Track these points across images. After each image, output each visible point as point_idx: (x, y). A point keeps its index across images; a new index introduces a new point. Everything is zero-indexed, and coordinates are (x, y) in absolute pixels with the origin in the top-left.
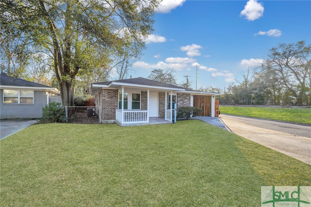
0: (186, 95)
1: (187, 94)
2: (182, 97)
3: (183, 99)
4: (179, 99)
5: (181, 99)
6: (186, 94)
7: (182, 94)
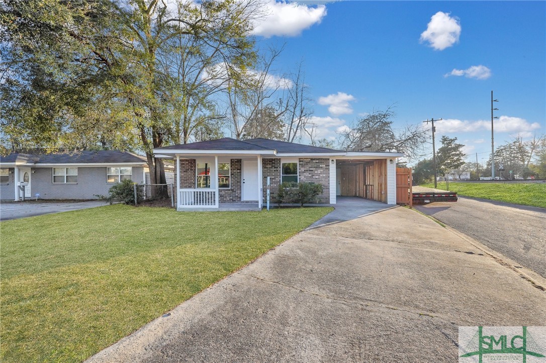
0: (317, 161)
1: (322, 159)
2: (310, 166)
3: (311, 169)
4: (303, 170)
5: (307, 168)
6: (319, 159)
7: (310, 160)
